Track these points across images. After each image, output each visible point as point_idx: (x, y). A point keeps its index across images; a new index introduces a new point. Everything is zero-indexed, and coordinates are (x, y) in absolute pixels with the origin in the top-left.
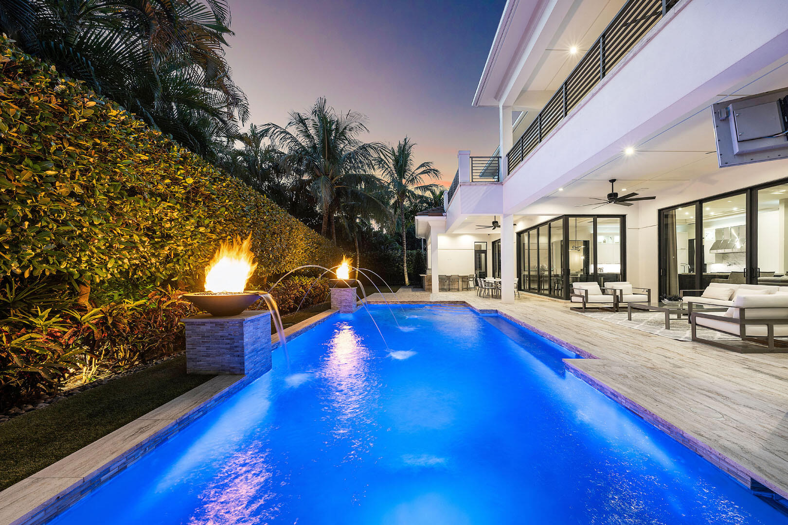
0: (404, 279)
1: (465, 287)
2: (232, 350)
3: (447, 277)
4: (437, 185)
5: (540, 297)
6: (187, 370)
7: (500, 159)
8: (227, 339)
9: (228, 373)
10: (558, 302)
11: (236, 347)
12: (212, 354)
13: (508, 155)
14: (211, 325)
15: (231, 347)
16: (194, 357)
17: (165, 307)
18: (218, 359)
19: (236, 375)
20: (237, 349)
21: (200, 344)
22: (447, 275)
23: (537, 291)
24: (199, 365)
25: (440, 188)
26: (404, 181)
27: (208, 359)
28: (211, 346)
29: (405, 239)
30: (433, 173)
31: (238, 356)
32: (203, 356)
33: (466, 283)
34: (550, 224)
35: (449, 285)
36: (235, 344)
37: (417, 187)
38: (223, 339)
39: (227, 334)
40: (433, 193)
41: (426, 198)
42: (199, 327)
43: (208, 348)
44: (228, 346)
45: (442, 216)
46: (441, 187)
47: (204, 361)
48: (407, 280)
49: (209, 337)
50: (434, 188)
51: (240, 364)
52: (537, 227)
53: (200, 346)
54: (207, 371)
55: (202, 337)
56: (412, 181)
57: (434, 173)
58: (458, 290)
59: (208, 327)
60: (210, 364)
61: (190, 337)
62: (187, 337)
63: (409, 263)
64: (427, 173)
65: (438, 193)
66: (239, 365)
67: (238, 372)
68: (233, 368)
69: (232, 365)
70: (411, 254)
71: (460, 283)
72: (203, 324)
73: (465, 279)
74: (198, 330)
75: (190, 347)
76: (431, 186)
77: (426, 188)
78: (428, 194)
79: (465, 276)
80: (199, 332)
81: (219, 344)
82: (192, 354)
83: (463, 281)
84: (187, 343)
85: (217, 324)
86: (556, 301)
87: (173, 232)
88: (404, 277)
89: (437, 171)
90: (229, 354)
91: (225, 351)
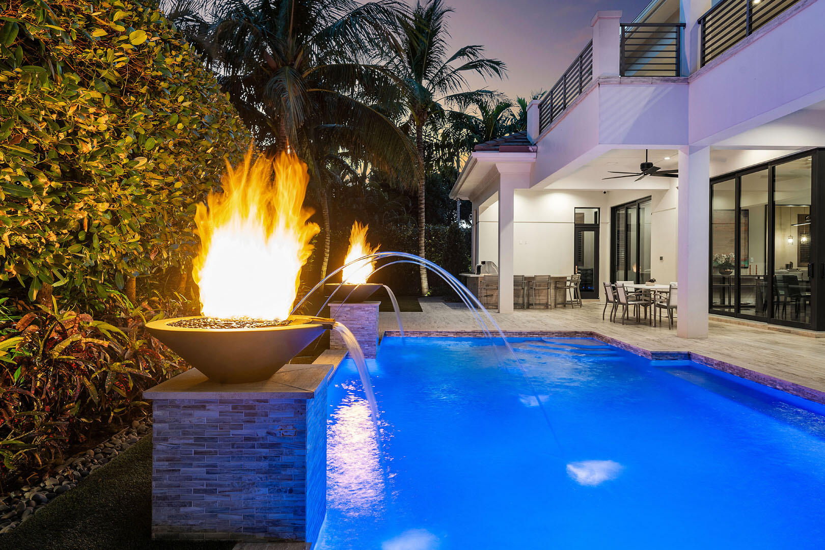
0: (420, 283)
1: (560, 300)
2: (274, 476)
3: (526, 278)
4: (491, 93)
5: (744, 324)
6: (154, 527)
7: (682, 28)
8: (263, 446)
9: (261, 536)
10: (798, 334)
11: (285, 466)
12: (221, 486)
13: (702, 21)
14: (222, 408)
15: (270, 466)
16: (172, 493)
17: (57, 354)
18: (236, 499)
19: (283, 541)
20: (289, 472)
21: (188, 458)
22: (526, 275)
23: (733, 310)
24: (186, 516)
25: (496, 97)
26: (425, 83)
27: (209, 498)
28: (219, 464)
29: (423, 202)
30: (488, 68)
31: (291, 491)
32: (197, 491)
33: (562, 292)
34: (774, 169)
35: (528, 296)
36: (284, 459)
37: (451, 96)
38: (253, 447)
39: (262, 433)
40: (483, 108)
41: (469, 118)
42: (190, 415)
43: (212, 470)
44: (264, 464)
45: (529, 151)
46: (498, 95)
47: (197, 505)
48: (425, 284)
49: (213, 439)
50: (485, 98)
51: (295, 512)
52: (737, 175)
53: (190, 465)
54: (205, 531)
55: (196, 439)
56: (441, 83)
57: (492, 67)
58: (546, 306)
59: (213, 413)
60: (213, 513)
61: (165, 439)
62: (156, 439)
63: (430, 250)
64: (475, 67)
65: (492, 106)
66: (291, 515)
67: (286, 536)
68: (276, 523)
69: (272, 516)
70: (436, 232)
71: (552, 291)
72: (202, 405)
73: (559, 283)
74: (186, 421)
75: (165, 465)
76: (479, 93)
77: (467, 98)
78: (473, 110)
79: (560, 278)
80: (191, 427)
81: (240, 459)
82: (170, 486)
83: (556, 288)
84: (155, 457)
85: (237, 406)
86: (789, 332)
87: (97, 165)
88: (420, 279)
89: (498, 63)
90: (267, 486)
91: (256, 477)
